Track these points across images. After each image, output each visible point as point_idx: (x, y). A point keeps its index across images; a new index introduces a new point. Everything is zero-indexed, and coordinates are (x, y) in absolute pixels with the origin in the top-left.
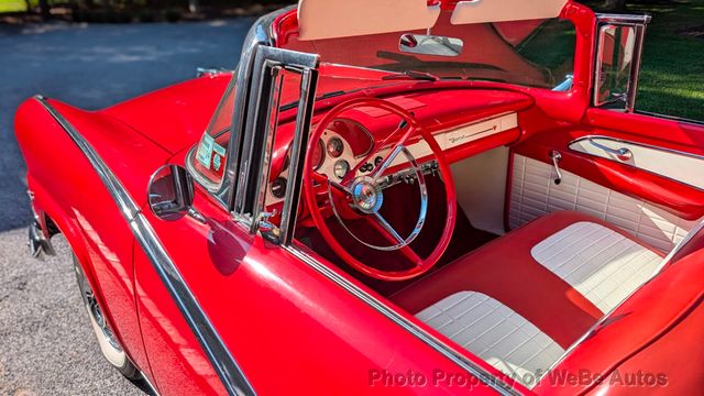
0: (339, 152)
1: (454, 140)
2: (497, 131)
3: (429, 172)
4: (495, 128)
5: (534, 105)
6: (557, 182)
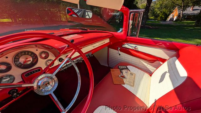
2: (105, 43)
5: (113, 36)
6: (120, 55)
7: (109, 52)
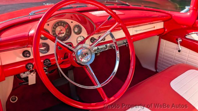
0: (79, 32)
1: (137, 31)
2: (155, 29)
3: (125, 45)
4: (154, 27)
5: (171, 18)
6: (179, 51)
7: (161, 46)
